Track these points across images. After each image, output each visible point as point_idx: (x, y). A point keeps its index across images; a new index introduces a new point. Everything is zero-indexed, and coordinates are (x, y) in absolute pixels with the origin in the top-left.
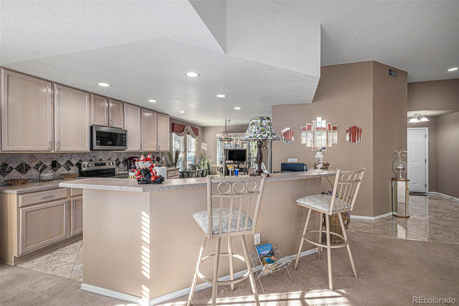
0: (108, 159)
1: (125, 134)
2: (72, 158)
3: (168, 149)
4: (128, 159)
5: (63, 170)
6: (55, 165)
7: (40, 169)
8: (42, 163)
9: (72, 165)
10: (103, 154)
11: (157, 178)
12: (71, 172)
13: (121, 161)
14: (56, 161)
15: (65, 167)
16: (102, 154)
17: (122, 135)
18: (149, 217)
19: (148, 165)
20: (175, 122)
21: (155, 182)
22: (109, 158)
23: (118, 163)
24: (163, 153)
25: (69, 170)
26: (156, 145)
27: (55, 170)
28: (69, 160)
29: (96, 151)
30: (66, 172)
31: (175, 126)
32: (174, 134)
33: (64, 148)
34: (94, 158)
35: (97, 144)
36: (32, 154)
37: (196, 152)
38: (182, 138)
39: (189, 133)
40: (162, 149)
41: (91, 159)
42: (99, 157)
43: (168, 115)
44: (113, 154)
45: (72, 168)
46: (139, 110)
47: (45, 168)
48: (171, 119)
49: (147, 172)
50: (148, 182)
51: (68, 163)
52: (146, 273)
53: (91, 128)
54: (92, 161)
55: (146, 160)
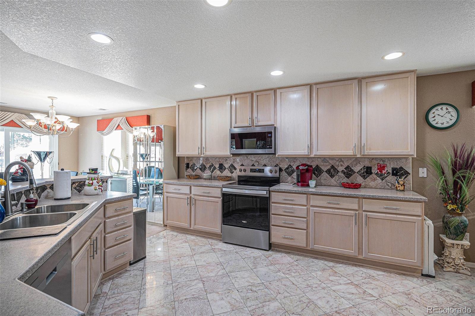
0: (275, 165)
2: (235, 162)
5: (227, 173)
6: (222, 167)
7: (212, 169)
8: (213, 165)
9: (235, 169)
10: (268, 159)
14: (222, 164)
15: (229, 170)
16: (266, 158)
22: (277, 164)
23: (290, 171)
25: (232, 173)
27: (222, 172)
28: (232, 164)
29: (260, 155)
30: (229, 174)
34: (257, 163)
36: (207, 157)
41: (253, 164)
44: (283, 159)
45: (235, 171)
47: (215, 169)
51: (231, 166)
54: (255, 166)
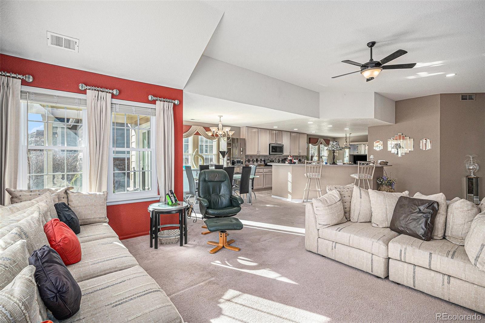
1: (283, 147)
2: (263, 158)
3: (306, 154)
4: (284, 159)
8: (254, 159)
9: (262, 161)
11: (294, 162)
12: (262, 164)
13: (280, 160)
14: (258, 159)
15: (260, 161)
16: (273, 156)
17: (282, 147)
18: (291, 175)
19: (291, 158)
20: (311, 137)
21: (293, 163)
22: (275, 159)
24: (303, 157)
25: (261, 163)
26: (298, 152)
27: (257, 162)
28: (261, 159)
29: (271, 155)
30: (260, 164)
31: (311, 139)
32: (310, 145)
33: (261, 154)
35: (272, 152)
36: (252, 155)
37: (328, 157)
38: (317, 147)
39: (321, 143)
40: (302, 154)
41: (268, 159)
42: (271, 158)
43: (306, 134)
44: (278, 156)
45: (262, 162)
46: (289, 134)
48: (308, 135)
49: (291, 160)
50: (291, 164)
52: (290, 190)
53: (270, 145)
55: (291, 157)
